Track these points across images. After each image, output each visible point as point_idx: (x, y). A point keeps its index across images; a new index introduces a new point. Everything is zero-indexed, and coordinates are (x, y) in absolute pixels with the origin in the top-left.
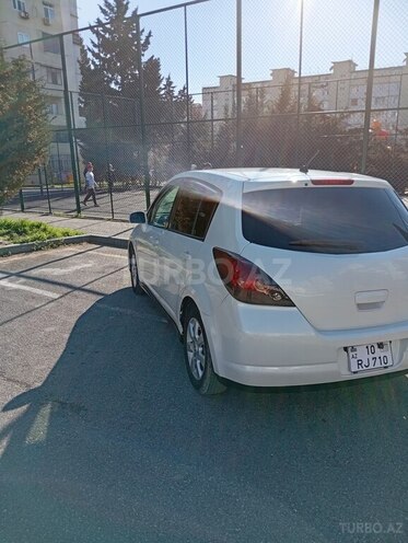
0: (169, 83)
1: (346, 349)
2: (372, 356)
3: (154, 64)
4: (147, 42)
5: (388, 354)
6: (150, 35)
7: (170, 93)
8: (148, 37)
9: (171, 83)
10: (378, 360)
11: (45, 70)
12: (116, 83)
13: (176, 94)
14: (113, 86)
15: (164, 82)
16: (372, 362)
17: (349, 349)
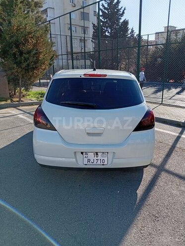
0: (132, 31)
1: (82, 153)
2: (96, 158)
3: (126, 23)
4: (123, 13)
5: (106, 159)
6: (125, 9)
7: (132, 36)
8: (124, 11)
9: (133, 31)
10: (99, 161)
11: (81, 28)
12: (108, 32)
13: (135, 36)
14: (107, 34)
15: (130, 31)
16: (95, 161)
17: (84, 153)
